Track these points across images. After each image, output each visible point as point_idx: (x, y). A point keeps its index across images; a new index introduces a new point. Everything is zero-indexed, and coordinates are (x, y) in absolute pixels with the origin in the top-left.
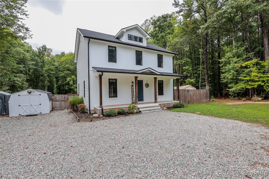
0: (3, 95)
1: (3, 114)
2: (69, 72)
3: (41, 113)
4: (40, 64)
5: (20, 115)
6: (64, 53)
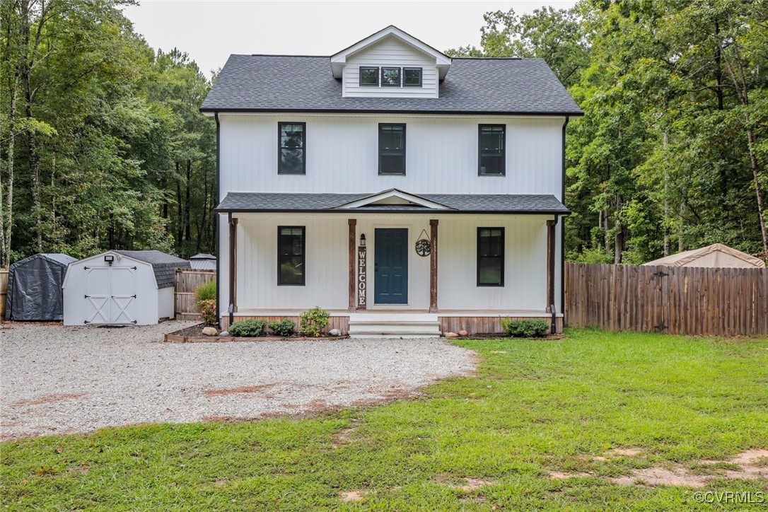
0: (59, 266)
1: (57, 319)
3: (135, 322)
5: (86, 322)
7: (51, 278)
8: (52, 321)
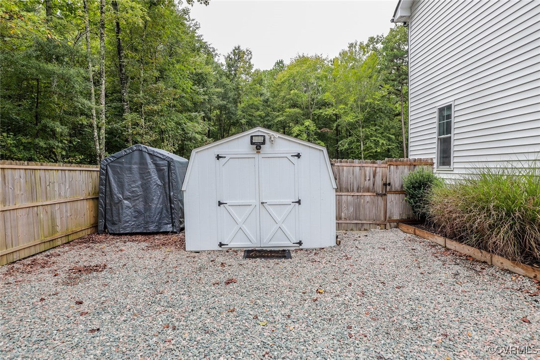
0: (164, 159)
1: (165, 230)
2: (297, 110)
3: (300, 243)
4: (231, 94)
5: (221, 245)
6: (281, 62)
7: (155, 176)
8: (157, 233)
